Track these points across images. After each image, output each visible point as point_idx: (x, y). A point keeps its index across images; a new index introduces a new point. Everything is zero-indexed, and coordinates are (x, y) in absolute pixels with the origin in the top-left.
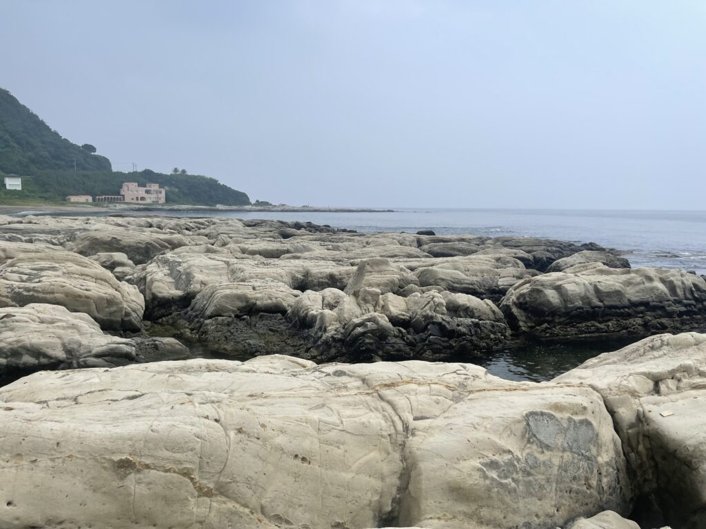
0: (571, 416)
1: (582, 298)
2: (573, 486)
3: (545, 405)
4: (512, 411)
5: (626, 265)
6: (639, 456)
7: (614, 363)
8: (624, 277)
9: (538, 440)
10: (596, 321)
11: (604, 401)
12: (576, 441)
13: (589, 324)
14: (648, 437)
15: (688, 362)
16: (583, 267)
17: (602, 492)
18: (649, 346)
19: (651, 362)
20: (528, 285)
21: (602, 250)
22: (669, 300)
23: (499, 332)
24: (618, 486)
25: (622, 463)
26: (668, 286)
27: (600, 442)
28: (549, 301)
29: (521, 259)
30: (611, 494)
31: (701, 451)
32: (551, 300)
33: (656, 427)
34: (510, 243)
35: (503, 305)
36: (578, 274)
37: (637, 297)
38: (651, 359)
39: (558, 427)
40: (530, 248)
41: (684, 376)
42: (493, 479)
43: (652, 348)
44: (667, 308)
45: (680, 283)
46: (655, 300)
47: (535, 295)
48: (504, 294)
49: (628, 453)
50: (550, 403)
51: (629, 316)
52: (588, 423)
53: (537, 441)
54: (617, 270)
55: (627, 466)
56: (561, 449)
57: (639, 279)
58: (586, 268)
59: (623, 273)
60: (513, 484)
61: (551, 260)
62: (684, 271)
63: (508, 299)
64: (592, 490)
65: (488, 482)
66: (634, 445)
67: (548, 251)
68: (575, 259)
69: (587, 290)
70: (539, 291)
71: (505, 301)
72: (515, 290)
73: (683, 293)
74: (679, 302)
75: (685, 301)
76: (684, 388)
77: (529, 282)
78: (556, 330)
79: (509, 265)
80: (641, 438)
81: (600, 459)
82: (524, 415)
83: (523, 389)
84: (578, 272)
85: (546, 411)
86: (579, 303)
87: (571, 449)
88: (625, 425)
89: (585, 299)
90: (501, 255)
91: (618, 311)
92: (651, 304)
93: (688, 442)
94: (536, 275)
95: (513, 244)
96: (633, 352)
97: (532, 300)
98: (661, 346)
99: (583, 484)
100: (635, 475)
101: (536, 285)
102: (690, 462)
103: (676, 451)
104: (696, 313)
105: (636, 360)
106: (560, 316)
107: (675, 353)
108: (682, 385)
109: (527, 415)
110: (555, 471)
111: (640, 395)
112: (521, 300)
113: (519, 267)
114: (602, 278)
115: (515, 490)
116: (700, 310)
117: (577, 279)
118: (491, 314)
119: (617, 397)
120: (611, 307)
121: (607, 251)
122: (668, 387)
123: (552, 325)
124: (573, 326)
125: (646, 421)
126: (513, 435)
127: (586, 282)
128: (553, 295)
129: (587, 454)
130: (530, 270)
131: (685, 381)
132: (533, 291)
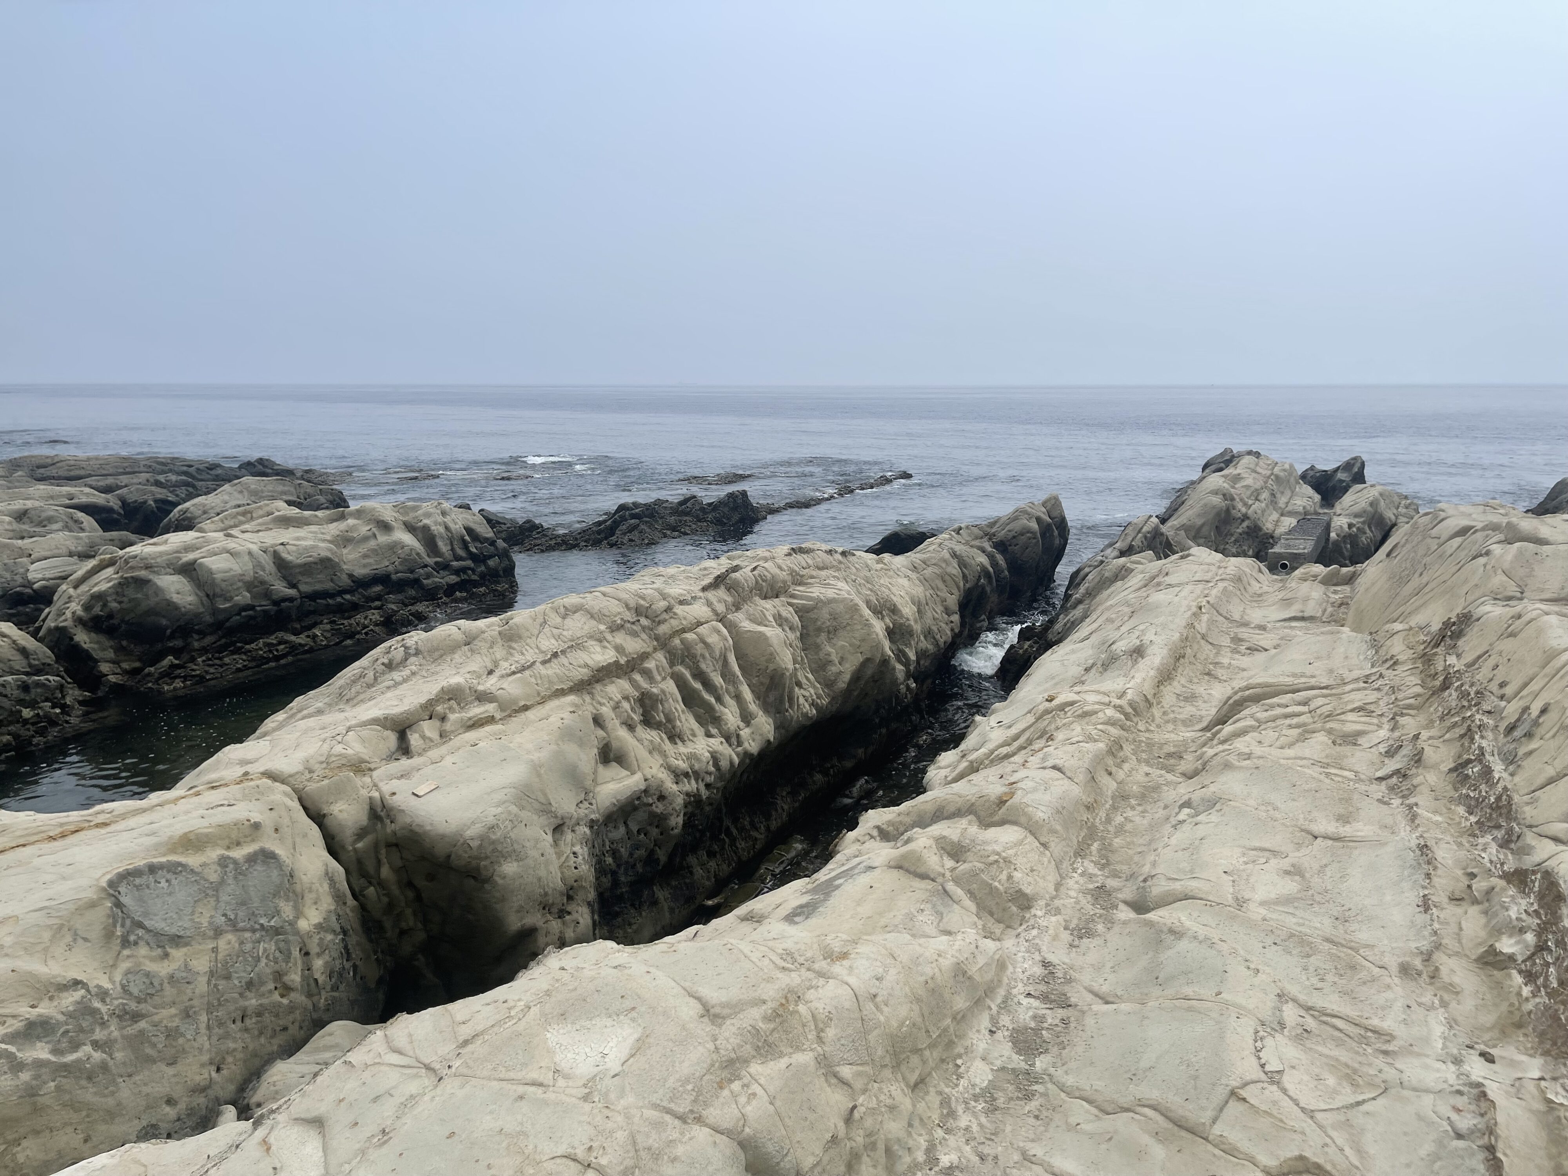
0: (227, 853)
1: (250, 586)
2: (247, 1003)
3: (157, 846)
4: (70, 884)
5: (339, 502)
6: (384, 888)
7: (320, 712)
8: (335, 529)
9: (148, 931)
10: (286, 630)
11: (300, 800)
12: (243, 903)
13: (272, 640)
14: (396, 845)
15: (456, 680)
16: (244, 514)
17: (315, 990)
18: (383, 664)
19: (389, 694)
20: (110, 571)
21: (285, 473)
22: (426, 566)
23: (47, 700)
24: (348, 965)
25: (350, 914)
26: (420, 536)
27: (298, 888)
28: (170, 603)
29: (89, 509)
30: (335, 988)
31: (493, 842)
32: (176, 598)
33: (408, 820)
34: (53, 471)
35: (50, 630)
36: (233, 532)
37: (365, 566)
38: (388, 688)
39: (196, 888)
40: (110, 481)
41: (450, 708)
42: (39, 1064)
43: (390, 666)
44: (425, 582)
45: (442, 529)
46: (400, 568)
47: (131, 593)
48: (49, 602)
49: (363, 889)
50: (170, 838)
51: (355, 608)
52: (267, 857)
53: (146, 937)
54: (319, 513)
55: (363, 916)
56: (211, 933)
57: (364, 529)
58: (248, 515)
59: (333, 521)
60: (97, 1056)
61: (166, 507)
62: (446, 505)
63: (61, 613)
64: (293, 995)
65: (25, 1076)
66: (370, 868)
67: (158, 484)
68: (226, 497)
69: (258, 565)
70: (141, 583)
71: (51, 617)
72: (76, 587)
73: (449, 548)
74: (444, 567)
75: (455, 564)
76: (453, 732)
77: (111, 563)
78: (199, 666)
79: (55, 526)
80: (383, 851)
81: (303, 925)
82: (105, 885)
83: (97, 826)
84: (231, 527)
85: (163, 859)
86: (244, 598)
87: (233, 925)
88: (347, 836)
89: (256, 585)
90: (29, 504)
91: (330, 601)
92: (394, 577)
93: (469, 833)
94: (131, 544)
95: (61, 473)
96: (354, 682)
97: (124, 606)
98: (406, 660)
99: (270, 992)
100: (381, 928)
101: (132, 568)
102: (478, 869)
103: (449, 856)
104: (476, 584)
105: (361, 697)
106: (203, 634)
107: (433, 668)
108: (448, 726)
109: (111, 884)
110: (201, 985)
111: (372, 766)
112: (97, 610)
113: (82, 530)
114: (288, 535)
115: (104, 1067)
116: (483, 576)
117: (231, 544)
118: (18, 657)
119: (326, 782)
120: (314, 596)
121: (299, 474)
122: (423, 737)
123: (185, 657)
124: (238, 651)
125: (388, 816)
126: (80, 941)
127: (254, 548)
128: (178, 586)
129: (272, 923)
130: (114, 534)
131: (453, 717)
132: (124, 584)
